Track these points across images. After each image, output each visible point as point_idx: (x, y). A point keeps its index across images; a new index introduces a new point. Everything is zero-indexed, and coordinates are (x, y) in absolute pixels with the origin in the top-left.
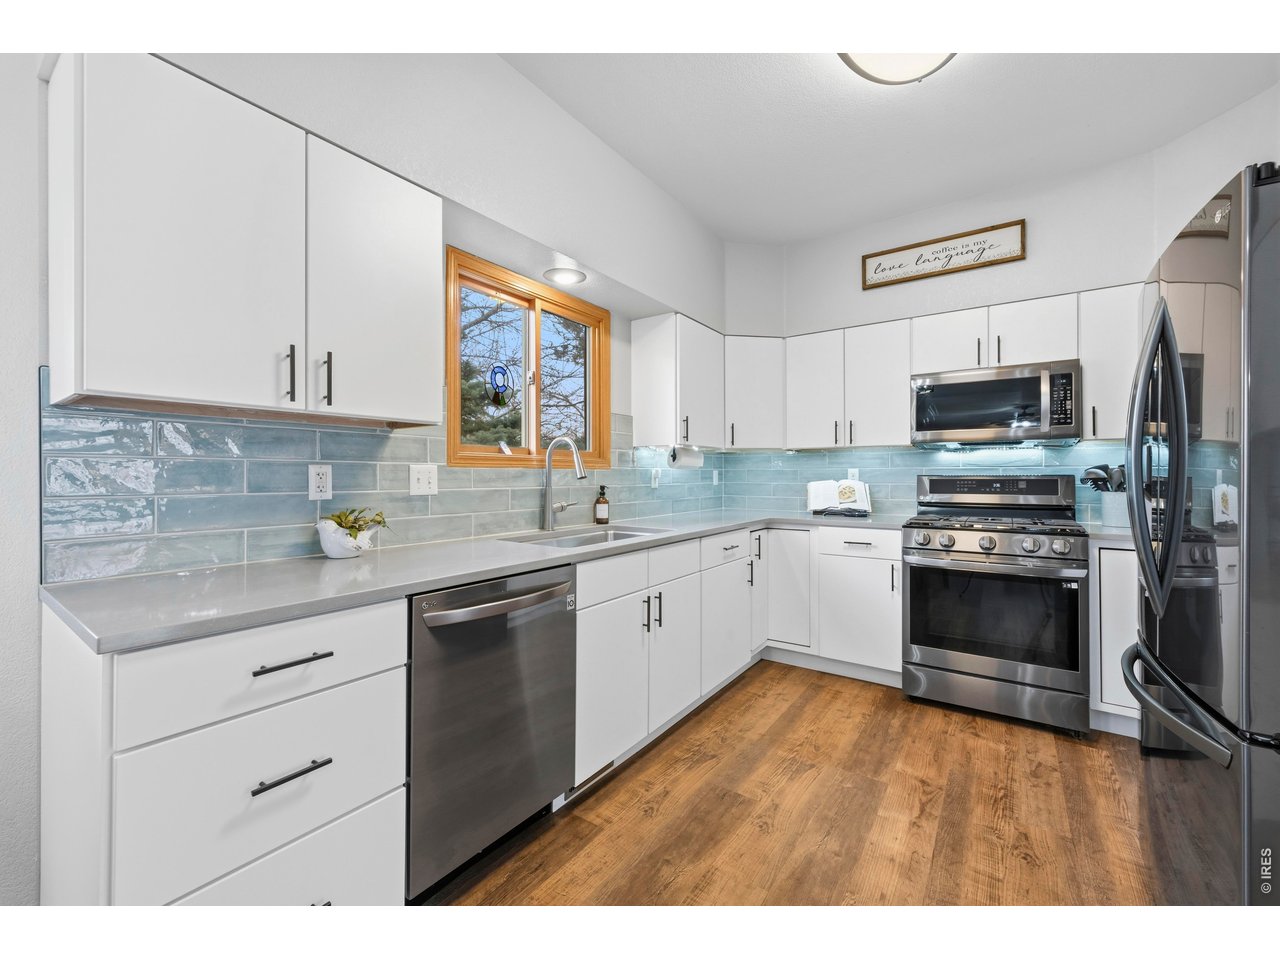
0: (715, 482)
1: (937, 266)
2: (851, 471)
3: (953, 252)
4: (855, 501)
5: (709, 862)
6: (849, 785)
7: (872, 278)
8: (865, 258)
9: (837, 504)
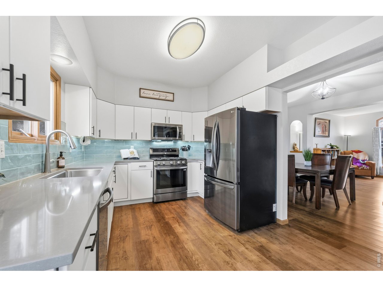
0: (83, 150)
1: (157, 97)
2: (131, 146)
3: (161, 95)
4: (135, 155)
5: (154, 256)
6: (163, 225)
7: (142, 95)
8: (140, 89)
9: (129, 156)
